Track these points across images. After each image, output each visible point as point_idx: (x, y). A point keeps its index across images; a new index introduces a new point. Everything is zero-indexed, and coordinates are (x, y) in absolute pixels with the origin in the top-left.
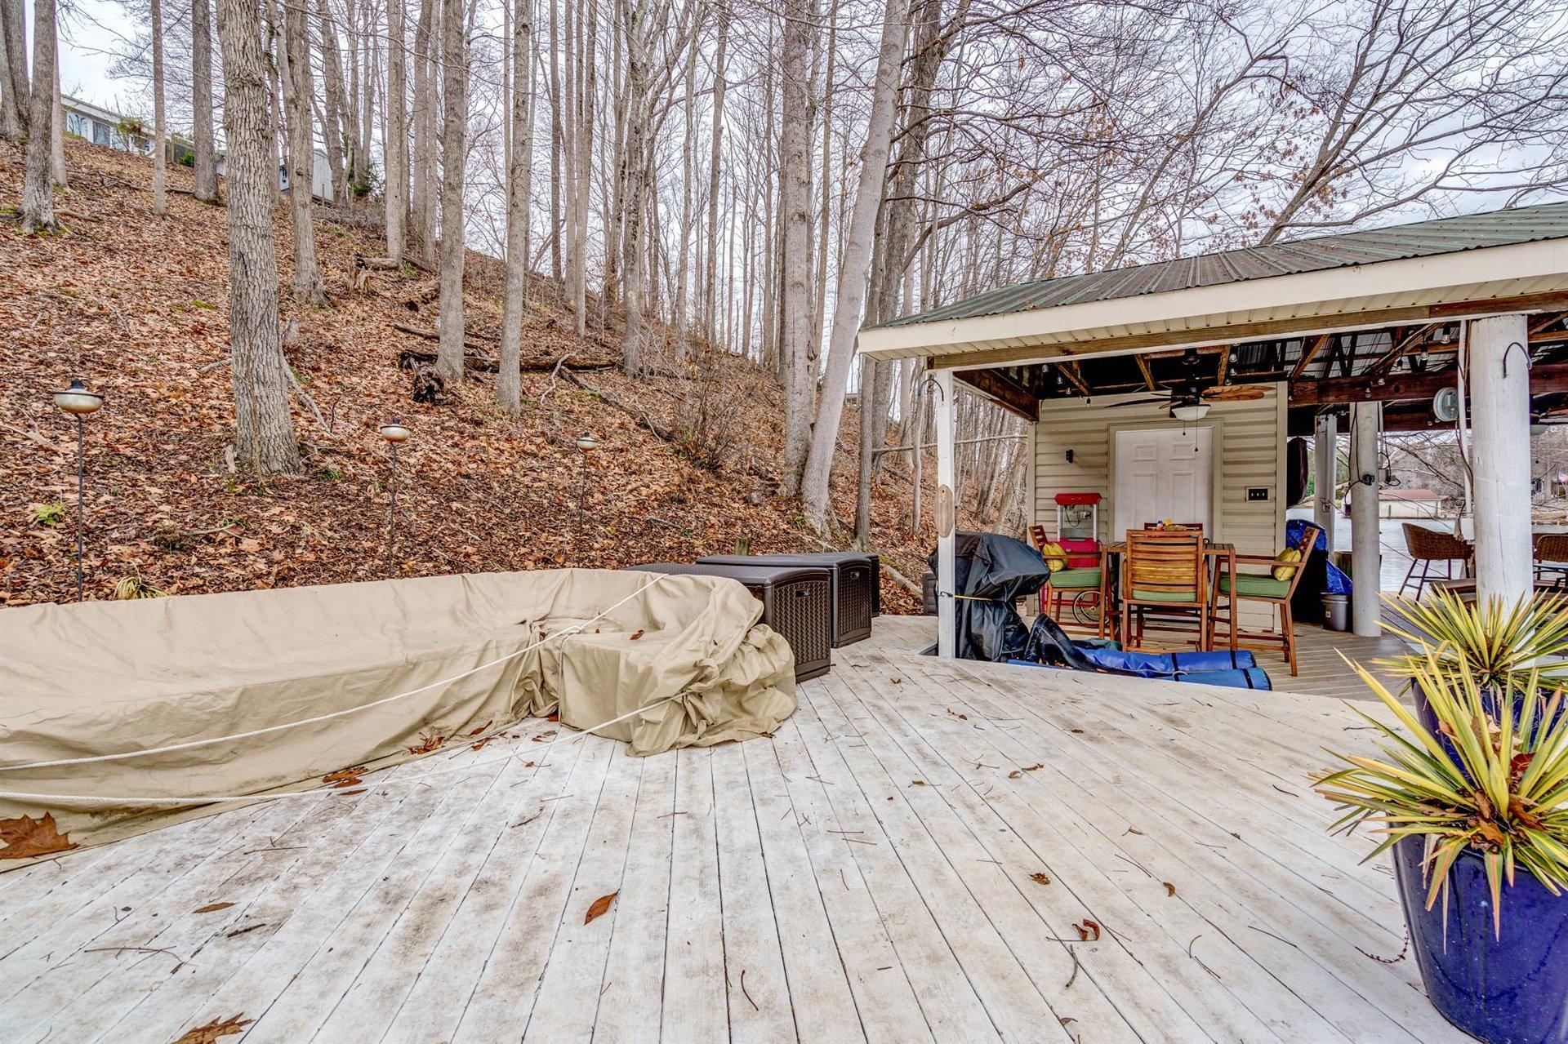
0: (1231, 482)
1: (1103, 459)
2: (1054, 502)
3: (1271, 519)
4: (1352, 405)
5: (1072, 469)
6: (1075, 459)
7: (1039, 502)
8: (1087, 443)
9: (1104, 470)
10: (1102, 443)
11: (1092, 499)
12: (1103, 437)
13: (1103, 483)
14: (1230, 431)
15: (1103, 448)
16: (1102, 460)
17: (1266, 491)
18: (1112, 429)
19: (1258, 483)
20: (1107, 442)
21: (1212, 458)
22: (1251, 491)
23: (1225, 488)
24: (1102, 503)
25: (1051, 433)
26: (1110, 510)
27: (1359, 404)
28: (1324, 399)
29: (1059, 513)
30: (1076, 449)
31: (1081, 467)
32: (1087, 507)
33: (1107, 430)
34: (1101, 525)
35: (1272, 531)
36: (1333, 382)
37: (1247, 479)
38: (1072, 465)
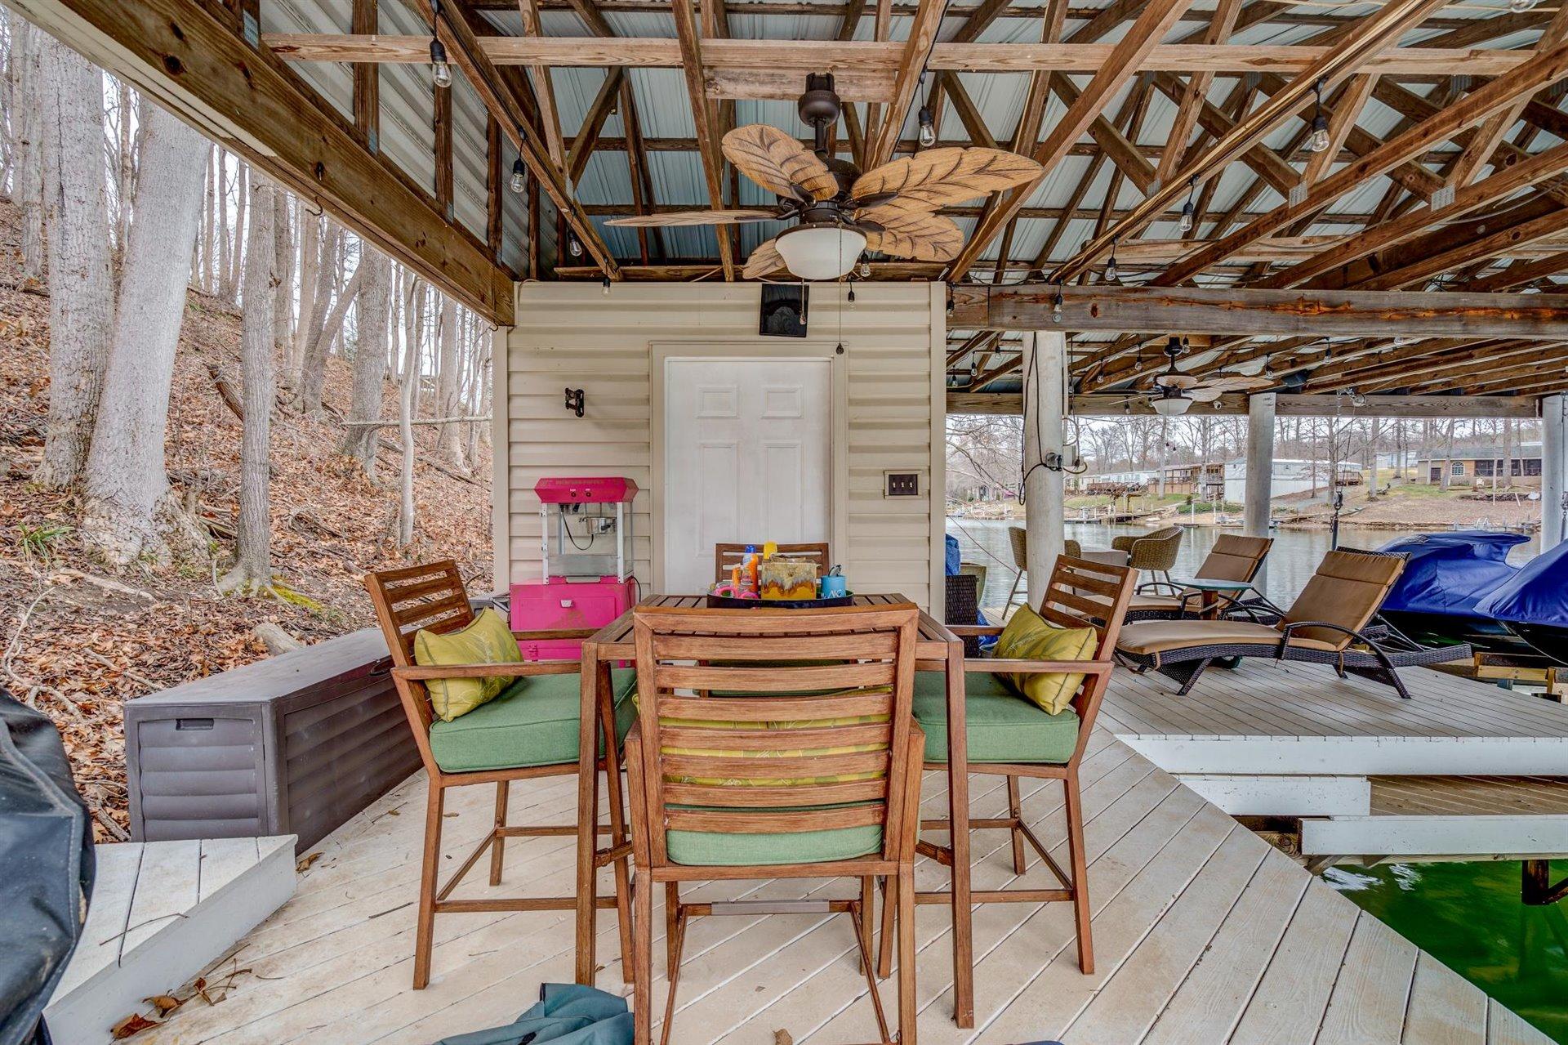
0: (860, 461)
1: (641, 411)
2: (536, 497)
3: (922, 530)
4: (1028, 336)
5: (581, 429)
6: (587, 408)
8: (611, 378)
9: (643, 434)
10: (639, 378)
11: (616, 489)
12: (639, 366)
13: (642, 458)
15: (640, 390)
16: (638, 412)
17: (913, 478)
18: (657, 350)
19: (903, 463)
20: (648, 377)
21: (830, 416)
22: (893, 478)
23: (851, 473)
24: (639, 498)
25: (539, 354)
26: (655, 512)
27: (1041, 334)
28: (997, 320)
29: (545, 522)
30: (592, 390)
31: (595, 425)
32: (606, 507)
33: (648, 353)
34: (638, 544)
35: (923, 552)
36: (1010, 290)
37: (886, 457)
38: (582, 422)
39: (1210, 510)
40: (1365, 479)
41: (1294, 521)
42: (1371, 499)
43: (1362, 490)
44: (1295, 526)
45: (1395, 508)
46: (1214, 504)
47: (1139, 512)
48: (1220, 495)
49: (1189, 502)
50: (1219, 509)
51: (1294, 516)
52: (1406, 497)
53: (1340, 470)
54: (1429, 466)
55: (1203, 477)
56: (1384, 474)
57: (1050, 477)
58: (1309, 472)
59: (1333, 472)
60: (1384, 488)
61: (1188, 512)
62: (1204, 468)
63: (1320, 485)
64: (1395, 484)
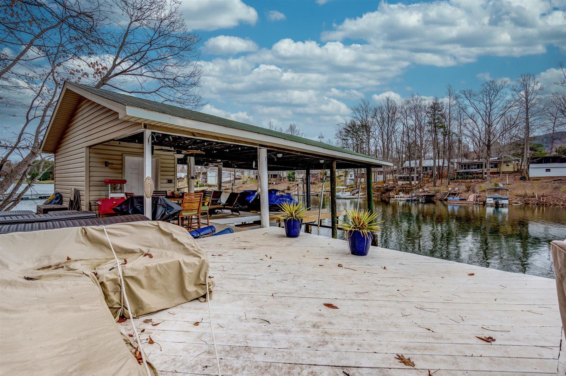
0: (162, 177)
1: (120, 166)
3: (173, 189)
6: (108, 165)
7: (91, 182)
8: (113, 159)
9: (120, 171)
10: (119, 160)
11: (124, 182)
12: (120, 158)
13: (121, 176)
14: (163, 161)
15: (120, 162)
17: (172, 180)
18: (124, 155)
19: (170, 178)
20: (121, 160)
21: (157, 169)
22: (168, 180)
23: (161, 179)
25: (96, 153)
30: (109, 161)
31: (110, 168)
33: (122, 155)
37: (167, 176)
38: (107, 168)
39: (204, 186)
40: (242, 178)
41: (225, 189)
42: (243, 183)
43: (241, 181)
44: (226, 191)
45: (248, 186)
46: (205, 184)
47: (182, 187)
48: (206, 182)
49: (197, 184)
50: (206, 186)
51: (225, 188)
52: (251, 183)
53: (236, 175)
54: (255, 175)
55: (201, 176)
56: (246, 176)
57: (192, 180)
58: (229, 175)
59: (235, 175)
60: (246, 180)
61: (197, 187)
62: (202, 173)
63: (232, 179)
64: (249, 179)
